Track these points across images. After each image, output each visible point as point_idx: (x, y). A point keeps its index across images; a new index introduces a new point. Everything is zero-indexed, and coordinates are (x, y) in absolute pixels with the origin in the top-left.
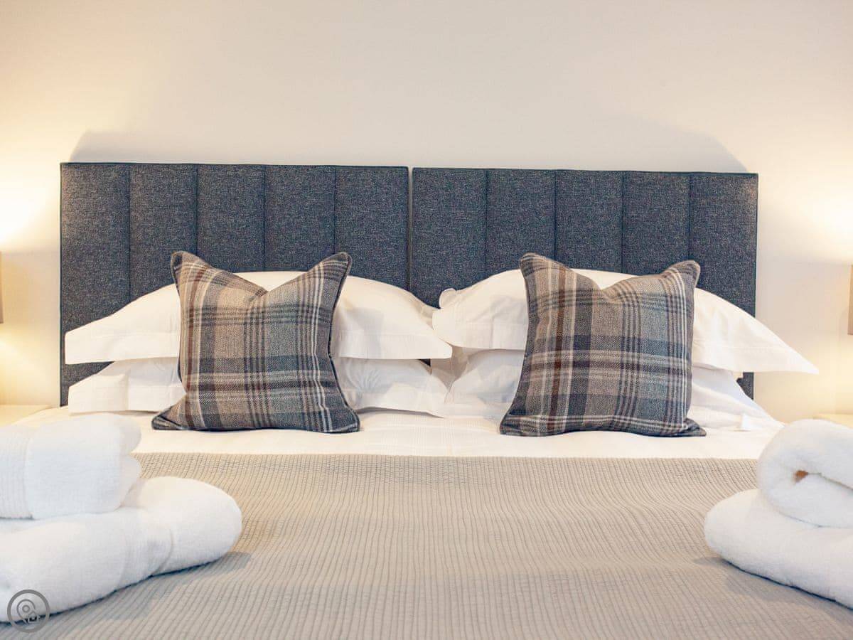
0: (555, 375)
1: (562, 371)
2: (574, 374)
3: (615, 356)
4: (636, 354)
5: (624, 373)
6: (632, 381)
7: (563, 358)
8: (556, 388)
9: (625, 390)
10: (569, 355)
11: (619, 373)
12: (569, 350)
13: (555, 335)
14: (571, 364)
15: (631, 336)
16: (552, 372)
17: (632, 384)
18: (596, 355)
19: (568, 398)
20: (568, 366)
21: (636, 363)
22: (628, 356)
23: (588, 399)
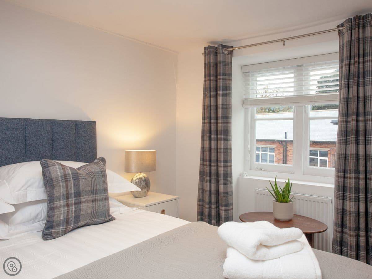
0: (67, 210)
1: (70, 208)
2: (75, 208)
3: (89, 198)
4: (96, 195)
5: (93, 203)
6: (96, 206)
7: (70, 202)
8: (68, 215)
9: (94, 210)
10: (72, 200)
11: (91, 204)
12: (72, 198)
13: (65, 193)
14: (74, 204)
15: (94, 189)
16: (66, 208)
17: (96, 207)
18: (83, 199)
19: (73, 218)
20: (72, 205)
21: (96, 199)
22: (94, 197)
23: (81, 216)
